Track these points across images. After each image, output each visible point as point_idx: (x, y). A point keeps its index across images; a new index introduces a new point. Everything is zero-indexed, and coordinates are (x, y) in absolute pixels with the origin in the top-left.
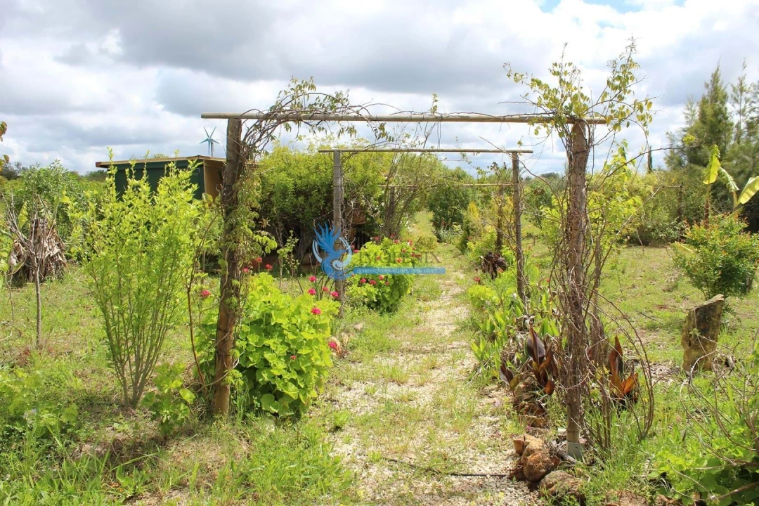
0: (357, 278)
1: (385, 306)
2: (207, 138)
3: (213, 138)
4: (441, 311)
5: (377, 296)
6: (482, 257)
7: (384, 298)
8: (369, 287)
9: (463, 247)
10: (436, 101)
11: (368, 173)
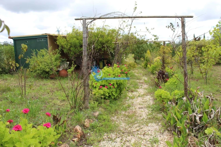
0: (99, 84)
1: (113, 98)
2: (57, 30)
3: (59, 30)
4: (139, 98)
5: (109, 93)
6: (157, 72)
7: (112, 94)
8: (105, 89)
9: (146, 66)
10: (136, 5)
11: (108, 38)
